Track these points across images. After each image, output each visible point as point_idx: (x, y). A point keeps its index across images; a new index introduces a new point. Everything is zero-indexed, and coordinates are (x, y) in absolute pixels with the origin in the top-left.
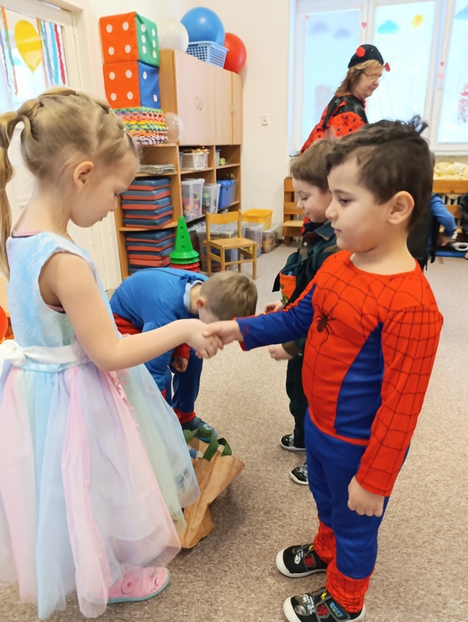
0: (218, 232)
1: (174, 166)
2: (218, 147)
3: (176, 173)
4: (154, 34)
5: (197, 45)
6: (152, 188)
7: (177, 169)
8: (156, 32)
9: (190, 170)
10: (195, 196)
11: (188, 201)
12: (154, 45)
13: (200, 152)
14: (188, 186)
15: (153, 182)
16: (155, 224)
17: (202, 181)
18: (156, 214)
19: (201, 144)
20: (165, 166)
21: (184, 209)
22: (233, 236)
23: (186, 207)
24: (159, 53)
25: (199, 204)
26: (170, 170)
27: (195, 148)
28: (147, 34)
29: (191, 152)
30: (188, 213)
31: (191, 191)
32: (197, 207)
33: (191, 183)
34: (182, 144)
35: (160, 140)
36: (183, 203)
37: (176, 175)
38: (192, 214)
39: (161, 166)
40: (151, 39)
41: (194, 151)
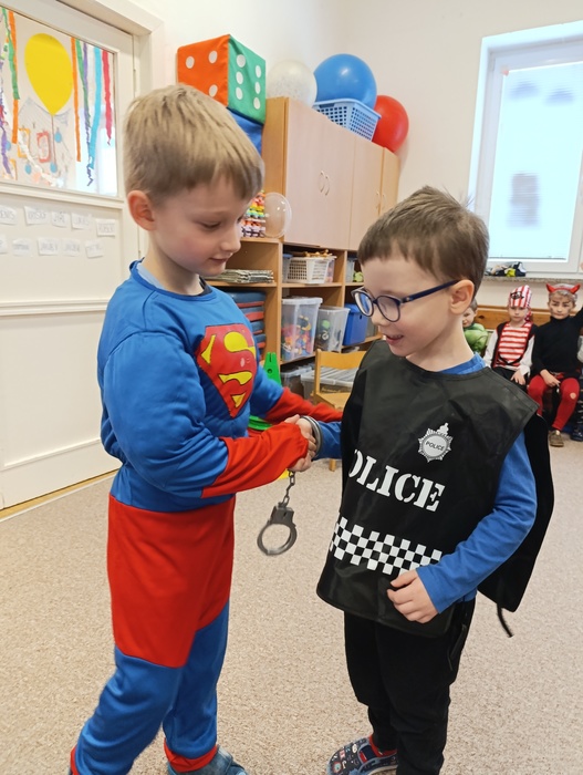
0: (334, 382)
1: (274, 273)
3: (274, 284)
4: (259, 74)
5: (332, 105)
7: (276, 280)
8: (263, 71)
9: (300, 283)
10: (303, 323)
11: (290, 330)
12: (258, 89)
13: (318, 258)
14: (293, 307)
17: (319, 300)
19: (322, 246)
20: (257, 272)
21: (283, 341)
23: (286, 339)
24: (266, 104)
25: (310, 337)
26: (265, 280)
27: (313, 250)
28: (245, 70)
29: (305, 256)
30: (288, 348)
31: (297, 314)
32: (305, 340)
33: (297, 302)
34: (289, 240)
35: (252, 232)
36: (282, 332)
37: (275, 288)
38: (296, 350)
39: (247, 272)
40: (252, 79)
41: (308, 255)
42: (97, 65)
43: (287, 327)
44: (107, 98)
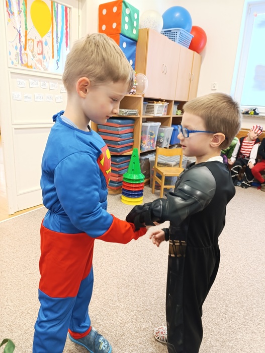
0: (164, 162)
1: (139, 111)
2: (176, 102)
3: (139, 116)
4: (136, 17)
5: (170, 31)
6: (118, 126)
7: (140, 114)
8: (138, 16)
9: (151, 116)
10: (152, 134)
11: (145, 138)
12: (135, 24)
13: (160, 104)
14: (147, 127)
15: (119, 121)
16: (117, 151)
17: (160, 124)
18: (119, 144)
19: (162, 99)
20: (131, 110)
21: (141, 142)
22: (175, 166)
23: (143, 141)
24: (139, 31)
25: (154, 140)
26: (135, 114)
27: (157, 100)
28: (130, 16)
29: (154, 103)
30: (144, 146)
31: (149, 130)
32: (152, 142)
33: (149, 124)
34: (146, 96)
36: (141, 138)
37: (139, 118)
38: (148, 147)
39: (127, 110)
40: (133, 20)
41: (155, 102)
42: (63, 13)
43: (144, 135)
44: (66, 29)
